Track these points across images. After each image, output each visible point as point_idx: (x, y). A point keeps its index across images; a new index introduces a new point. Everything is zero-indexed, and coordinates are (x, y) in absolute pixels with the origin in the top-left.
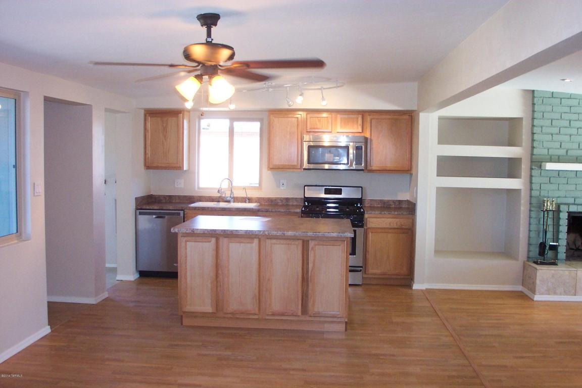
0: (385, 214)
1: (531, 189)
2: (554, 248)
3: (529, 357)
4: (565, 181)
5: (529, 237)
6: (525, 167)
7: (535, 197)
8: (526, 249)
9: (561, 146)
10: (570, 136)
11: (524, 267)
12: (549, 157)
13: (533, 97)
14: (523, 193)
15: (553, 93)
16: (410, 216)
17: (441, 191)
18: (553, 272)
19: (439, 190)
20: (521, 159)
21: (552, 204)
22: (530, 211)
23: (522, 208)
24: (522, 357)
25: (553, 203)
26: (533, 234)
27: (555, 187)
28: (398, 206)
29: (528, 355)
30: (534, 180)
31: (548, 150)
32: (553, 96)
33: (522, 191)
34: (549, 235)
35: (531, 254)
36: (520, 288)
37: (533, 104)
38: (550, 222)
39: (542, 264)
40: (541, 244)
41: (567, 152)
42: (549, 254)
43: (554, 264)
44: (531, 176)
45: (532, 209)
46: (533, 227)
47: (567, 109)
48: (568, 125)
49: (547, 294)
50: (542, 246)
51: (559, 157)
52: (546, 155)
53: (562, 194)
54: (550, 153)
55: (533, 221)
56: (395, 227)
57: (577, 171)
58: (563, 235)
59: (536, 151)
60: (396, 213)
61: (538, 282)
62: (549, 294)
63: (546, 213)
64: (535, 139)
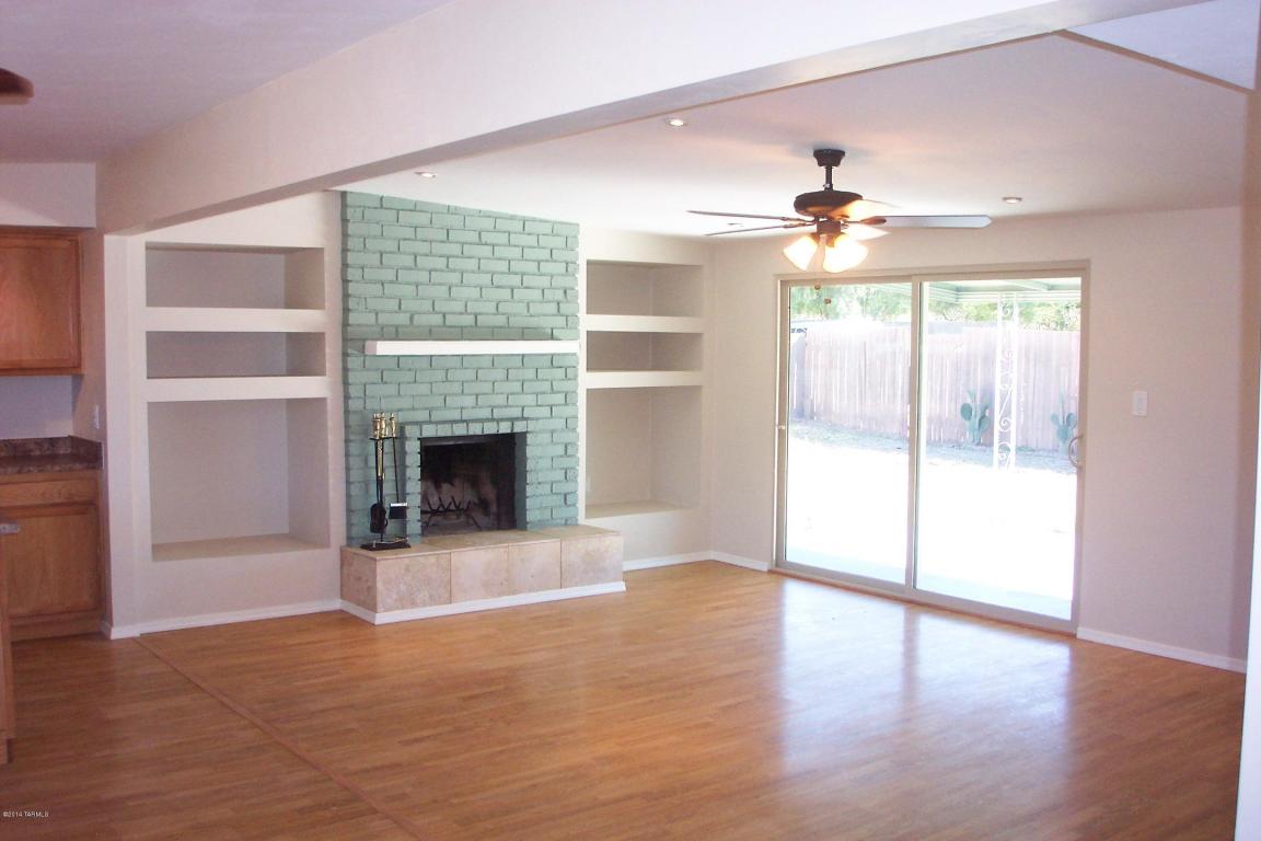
0: (29, 471)
1: (347, 397)
2: (399, 513)
3: (428, 737)
4: (409, 376)
5: (348, 496)
6: (332, 349)
7: (355, 412)
8: (343, 521)
9: (400, 308)
10: (417, 287)
11: (344, 560)
12: (379, 329)
13: (344, 206)
14: (329, 407)
15: (382, 198)
16: (89, 473)
17: (160, 412)
18: (407, 561)
19: (155, 409)
20: (323, 334)
21: (389, 425)
22: (347, 441)
23: (330, 438)
24: (417, 740)
25: (391, 424)
26: (355, 490)
27: (392, 389)
28: (48, 452)
29: (425, 733)
30: (352, 377)
31: (377, 314)
32: (382, 206)
33: (329, 401)
34: (389, 488)
35: (355, 531)
36: (337, 604)
37: (345, 221)
38: (388, 461)
39: (381, 547)
40: (374, 508)
41: (411, 319)
42: (391, 526)
43: (403, 545)
44: (345, 370)
45: (352, 437)
46: (355, 475)
47: (409, 233)
48: (413, 265)
49: (398, 608)
50: (377, 512)
51: (397, 327)
52: (372, 326)
53: (405, 403)
54: (380, 321)
55: (355, 462)
56: (58, 500)
57: (431, 356)
58: (414, 486)
59: (353, 318)
60: (57, 468)
61: (380, 585)
62: (403, 608)
63: (380, 443)
64: (350, 292)
